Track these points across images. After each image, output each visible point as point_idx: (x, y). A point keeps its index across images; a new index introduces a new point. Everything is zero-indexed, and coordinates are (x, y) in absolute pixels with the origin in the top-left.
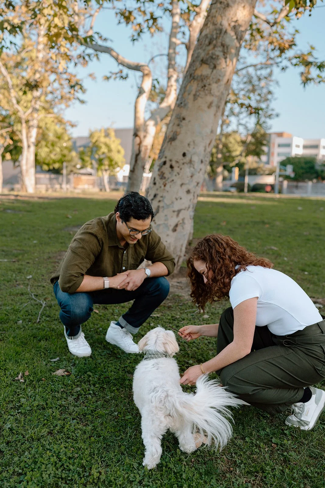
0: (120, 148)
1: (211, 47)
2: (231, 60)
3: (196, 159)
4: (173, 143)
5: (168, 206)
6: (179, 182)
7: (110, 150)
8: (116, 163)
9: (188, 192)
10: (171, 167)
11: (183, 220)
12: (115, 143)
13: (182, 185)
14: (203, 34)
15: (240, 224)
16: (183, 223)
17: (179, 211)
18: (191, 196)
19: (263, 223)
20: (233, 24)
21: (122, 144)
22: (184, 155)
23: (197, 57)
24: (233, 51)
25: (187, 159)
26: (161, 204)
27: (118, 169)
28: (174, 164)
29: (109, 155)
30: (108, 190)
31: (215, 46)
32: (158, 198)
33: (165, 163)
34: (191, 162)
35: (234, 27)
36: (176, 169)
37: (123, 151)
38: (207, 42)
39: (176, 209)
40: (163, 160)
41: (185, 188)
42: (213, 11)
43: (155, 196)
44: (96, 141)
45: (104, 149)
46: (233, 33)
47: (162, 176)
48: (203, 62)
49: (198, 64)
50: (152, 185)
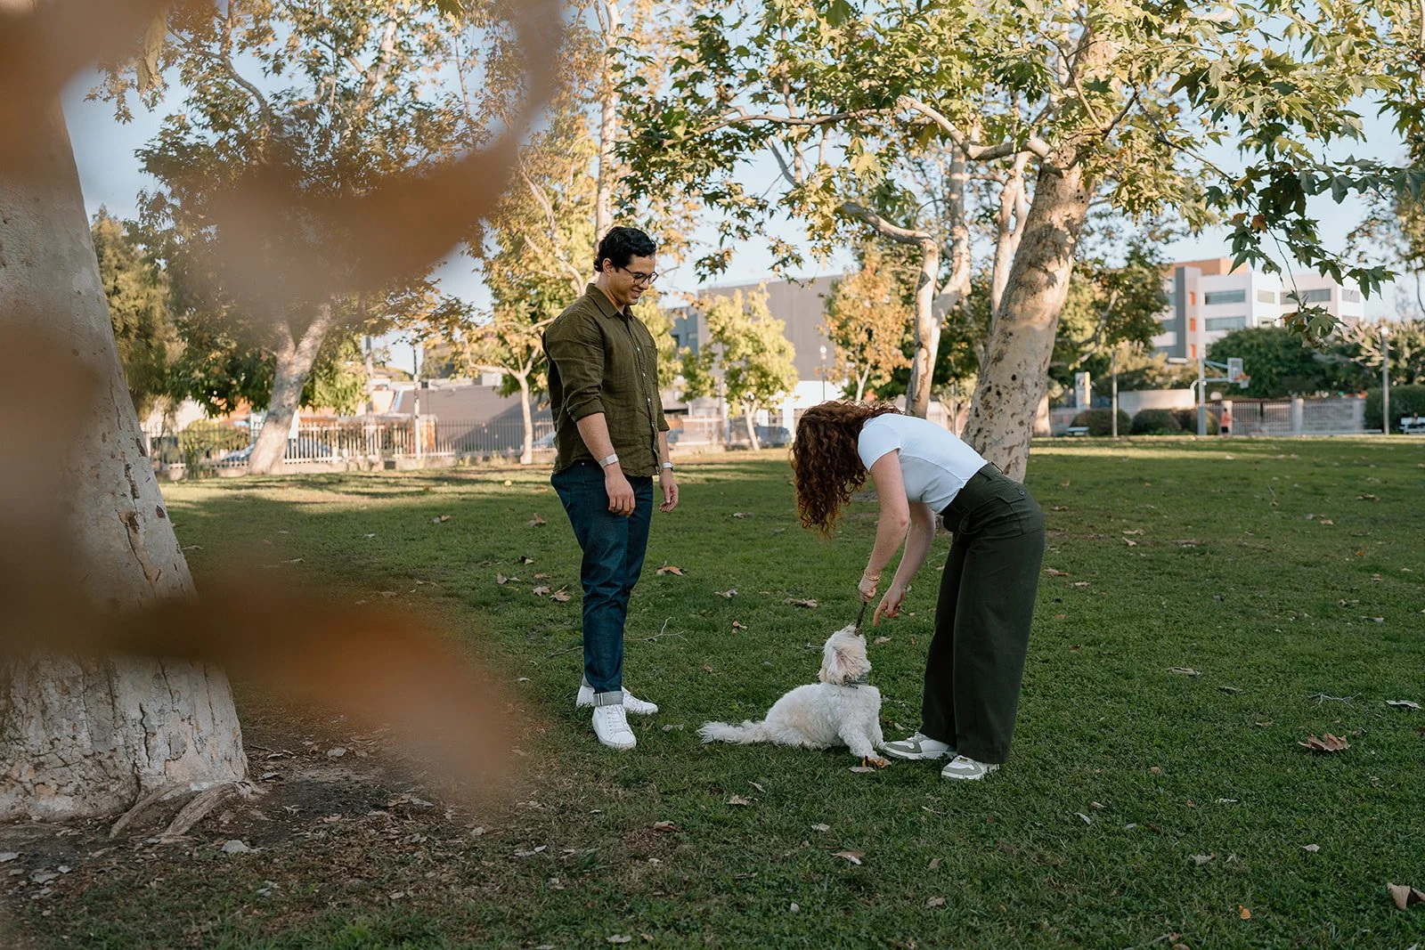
0: (783, 341)
1: (1041, 246)
2: (1066, 260)
3: (1028, 382)
4: (999, 364)
5: (997, 442)
6: (1009, 413)
7: (760, 350)
8: (776, 379)
9: (1021, 423)
10: (999, 393)
11: (1017, 458)
12: (771, 332)
13: (1013, 415)
14: (1029, 231)
15: (1097, 484)
16: (1017, 463)
17: (1011, 448)
18: (1025, 428)
19: (1141, 480)
20: (1065, 219)
21: (789, 333)
22: (1014, 378)
23: (1023, 259)
24: (1067, 250)
25: (1018, 382)
26: (988, 441)
27: (779, 394)
28: (1001, 390)
29: (755, 360)
30: (756, 447)
31: (1045, 246)
32: (984, 433)
33: (989, 389)
34: (1022, 386)
35: (1067, 222)
36: (1005, 396)
37: (791, 351)
38: (1034, 241)
39: (1007, 446)
40: (987, 385)
41: (1017, 419)
42: (1040, 203)
43: (979, 430)
44: (723, 329)
45: (745, 348)
46: (1065, 229)
47: (987, 406)
48: (1031, 265)
49: (1024, 267)
50: (974, 418)
